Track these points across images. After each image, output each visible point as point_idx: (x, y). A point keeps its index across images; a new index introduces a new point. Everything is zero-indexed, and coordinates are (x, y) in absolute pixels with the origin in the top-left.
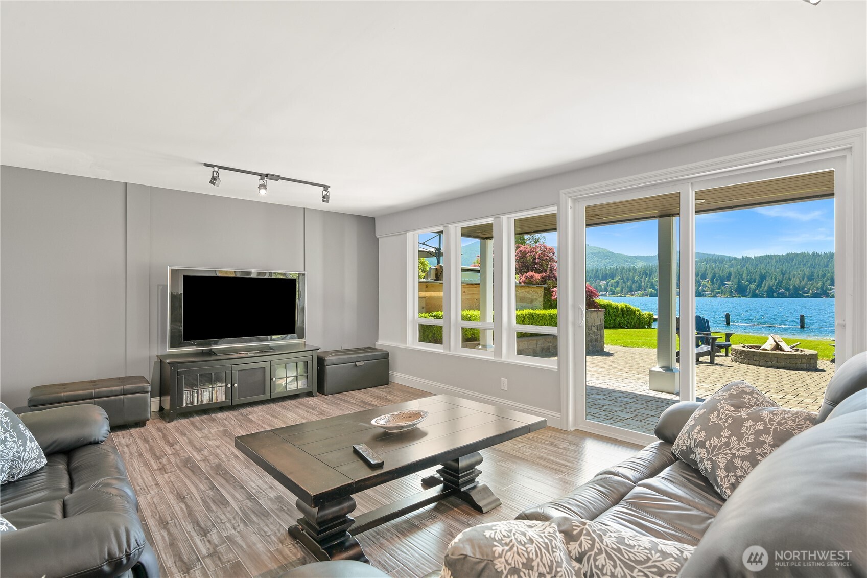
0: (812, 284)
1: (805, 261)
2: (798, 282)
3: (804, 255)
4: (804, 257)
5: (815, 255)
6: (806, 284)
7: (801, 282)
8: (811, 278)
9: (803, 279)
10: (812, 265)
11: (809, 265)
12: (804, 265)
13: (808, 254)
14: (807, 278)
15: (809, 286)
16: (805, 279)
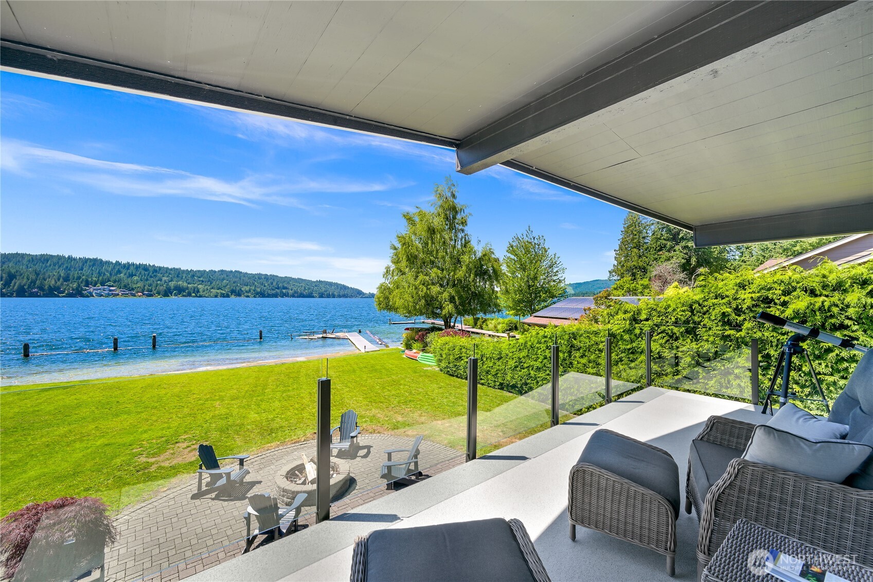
0: (68, 285)
1: (60, 263)
2: (53, 282)
3: (59, 258)
4: (59, 259)
5: (70, 258)
6: (62, 284)
7: (56, 283)
8: (66, 279)
9: (59, 280)
10: (67, 267)
11: (65, 267)
12: (59, 267)
13: (64, 257)
14: (63, 279)
15: (64, 287)
16: (61, 280)
